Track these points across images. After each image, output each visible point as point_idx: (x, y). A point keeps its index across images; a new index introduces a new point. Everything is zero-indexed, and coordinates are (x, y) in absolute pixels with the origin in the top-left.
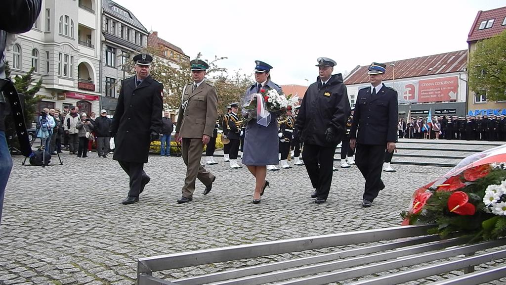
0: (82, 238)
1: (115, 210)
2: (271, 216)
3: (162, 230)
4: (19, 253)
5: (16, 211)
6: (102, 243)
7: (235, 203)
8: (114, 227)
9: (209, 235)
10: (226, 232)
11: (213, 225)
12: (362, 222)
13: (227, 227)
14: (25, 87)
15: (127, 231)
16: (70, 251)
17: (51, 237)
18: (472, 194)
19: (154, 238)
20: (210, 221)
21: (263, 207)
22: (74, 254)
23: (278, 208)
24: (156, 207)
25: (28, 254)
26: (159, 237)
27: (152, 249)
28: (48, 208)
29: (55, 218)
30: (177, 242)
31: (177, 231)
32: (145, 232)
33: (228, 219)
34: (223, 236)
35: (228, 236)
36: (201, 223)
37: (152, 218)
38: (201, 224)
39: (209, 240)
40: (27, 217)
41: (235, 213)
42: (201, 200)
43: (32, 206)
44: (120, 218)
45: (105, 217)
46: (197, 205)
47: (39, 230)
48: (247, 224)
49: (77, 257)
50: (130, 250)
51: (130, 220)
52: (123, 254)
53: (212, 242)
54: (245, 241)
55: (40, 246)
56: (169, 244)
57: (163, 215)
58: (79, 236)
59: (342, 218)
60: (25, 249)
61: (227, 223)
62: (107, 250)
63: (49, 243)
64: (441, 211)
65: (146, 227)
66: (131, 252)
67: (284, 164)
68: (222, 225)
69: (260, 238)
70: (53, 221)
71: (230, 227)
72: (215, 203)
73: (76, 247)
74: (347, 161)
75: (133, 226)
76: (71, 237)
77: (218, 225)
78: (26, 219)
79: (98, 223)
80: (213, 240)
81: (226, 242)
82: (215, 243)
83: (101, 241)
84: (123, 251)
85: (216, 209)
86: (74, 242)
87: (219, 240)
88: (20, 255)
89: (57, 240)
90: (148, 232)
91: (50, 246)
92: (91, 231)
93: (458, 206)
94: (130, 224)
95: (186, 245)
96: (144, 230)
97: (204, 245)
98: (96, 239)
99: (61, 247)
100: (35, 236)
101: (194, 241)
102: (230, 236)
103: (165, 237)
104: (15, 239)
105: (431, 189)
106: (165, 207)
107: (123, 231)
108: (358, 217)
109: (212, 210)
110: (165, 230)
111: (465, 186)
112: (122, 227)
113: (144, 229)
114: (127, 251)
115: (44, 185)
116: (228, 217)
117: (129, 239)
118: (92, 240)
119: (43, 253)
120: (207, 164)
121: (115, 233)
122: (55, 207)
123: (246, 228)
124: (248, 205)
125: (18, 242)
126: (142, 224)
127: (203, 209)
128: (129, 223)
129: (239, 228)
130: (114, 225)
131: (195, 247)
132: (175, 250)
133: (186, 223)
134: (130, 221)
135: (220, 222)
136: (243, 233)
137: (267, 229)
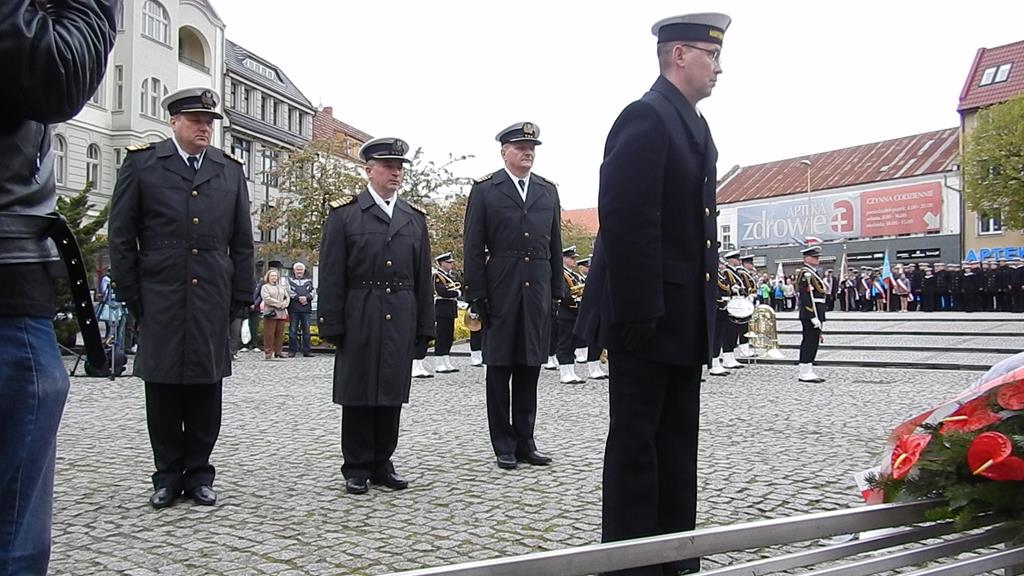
0: (200, 527)
1: (261, 468)
2: (579, 480)
3: (358, 511)
4: (77, 557)
5: (66, 470)
6: (241, 538)
8: (263, 504)
9: (456, 520)
10: (489, 515)
11: (461, 501)
12: (766, 490)
13: (491, 503)
14: (76, 220)
15: (288, 514)
16: (180, 556)
17: (140, 524)
18: (1017, 437)
19: (346, 527)
20: (455, 492)
21: (561, 461)
22: (187, 560)
25: (96, 560)
26: (355, 525)
27: (344, 552)
28: (128, 466)
29: (144, 485)
30: (391, 537)
31: (390, 514)
32: (326, 516)
33: (490, 486)
34: (484, 522)
35: (495, 523)
36: (437, 495)
37: (337, 487)
38: (437, 498)
39: (457, 532)
40: (89, 482)
42: (433, 449)
43: (98, 461)
44: (272, 485)
45: (243, 483)
46: (426, 458)
47: (114, 511)
48: (530, 498)
49: (195, 566)
50: (299, 554)
51: (293, 490)
52: (287, 562)
53: (464, 536)
54: (531, 532)
55: (119, 543)
56: (376, 540)
58: (195, 522)
59: (724, 482)
60: (89, 549)
61: (490, 496)
62: (254, 554)
63: (135, 538)
64: (950, 472)
65: (327, 505)
66: (302, 557)
67: (593, 371)
68: (480, 500)
69: (559, 526)
70: (141, 492)
71: (496, 503)
72: (461, 454)
73: (190, 546)
74: (721, 361)
75: (299, 502)
76: (178, 524)
77: (472, 500)
78: (87, 488)
79: (231, 497)
80: (465, 531)
81: (492, 536)
82: (469, 537)
83: (240, 533)
84: (286, 555)
85: (465, 467)
86: (185, 536)
87: (477, 531)
88: (83, 561)
89: (152, 530)
90: (331, 516)
91: (138, 545)
92: (217, 513)
93: (990, 462)
94: (294, 498)
95: (410, 542)
96: (323, 512)
97: (447, 542)
98: (228, 530)
99: (160, 547)
100: (106, 522)
101: (425, 533)
102: (499, 523)
103: (366, 525)
104: (69, 530)
105: (927, 427)
107: (282, 513)
108: (757, 479)
109: (457, 467)
110: (364, 511)
111: (1000, 419)
112: (280, 504)
113: (322, 508)
114: (293, 555)
115: (116, 416)
116: (489, 483)
117: (295, 530)
118: (220, 532)
119: (125, 558)
120: (437, 372)
121: (266, 517)
122: (142, 462)
123: (531, 505)
125: (74, 535)
126: (318, 498)
127: (439, 466)
128: (292, 496)
129: (516, 505)
130: (262, 500)
131: (429, 547)
132: (389, 552)
133: (408, 496)
134: (293, 493)
135: (475, 494)
136: (524, 517)
137: (573, 506)
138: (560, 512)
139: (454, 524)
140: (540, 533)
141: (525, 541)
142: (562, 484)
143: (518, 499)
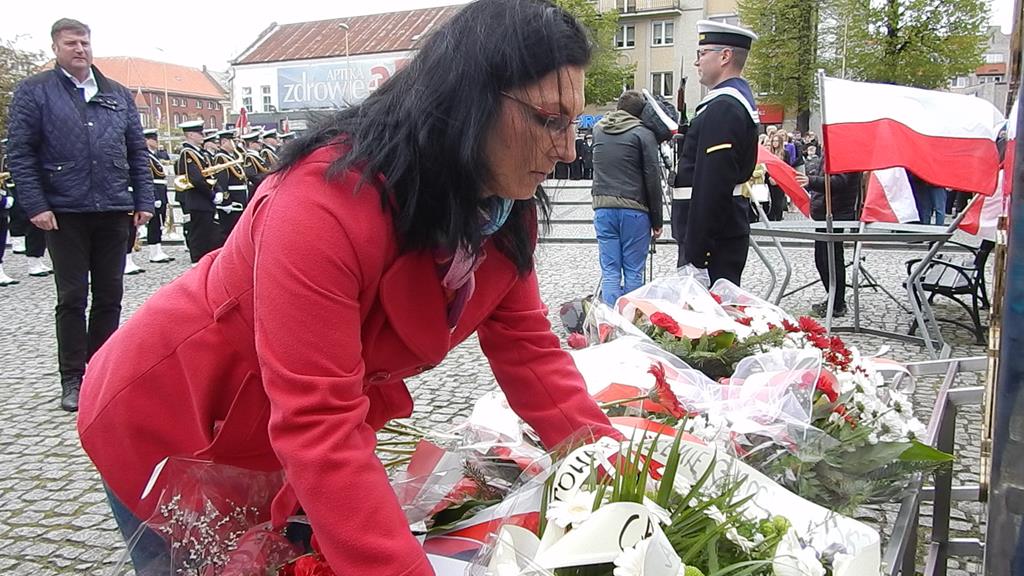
7: (13, 407)
48: (54, 469)
54: (56, 521)
81: (6, 536)
140: (67, 519)
141: (49, 536)
143: (38, 473)
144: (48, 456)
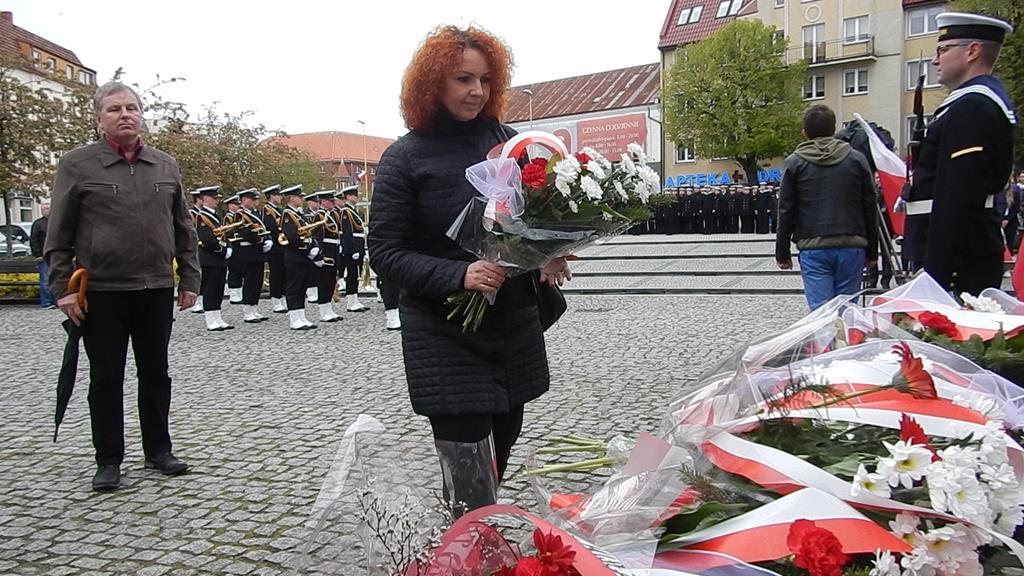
3: (41, 535)
7: (222, 434)
9: (165, 534)
10: (207, 521)
11: (173, 505)
13: (209, 504)
19: (22, 563)
23: (324, 436)
24: (25, 462)
26: (35, 557)
31: (83, 534)
33: (208, 479)
34: (200, 533)
35: (213, 532)
37: (16, 500)
38: (144, 504)
41: (226, 460)
48: (256, 492)
53: (175, 556)
54: (254, 541)
57: (44, 485)
61: (208, 494)
68: (197, 501)
69: (288, 528)
71: (215, 504)
77: (184, 502)
80: (176, 549)
97: (155, 568)
101: (127, 559)
102: (219, 532)
103: (51, 555)
106: (50, 461)
110: (49, 533)
116: (209, 474)
123: (255, 502)
124: (254, 434)
129: (239, 504)
133: (106, 505)
135: (190, 492)
136: (247, 520)
137: (304, 498)
138: (289, 507)
139: (164, 539)
140: (266, 540)
141: (248, 555)
142: (291, 467)
143: (241, 495)
144: (251, 480)
